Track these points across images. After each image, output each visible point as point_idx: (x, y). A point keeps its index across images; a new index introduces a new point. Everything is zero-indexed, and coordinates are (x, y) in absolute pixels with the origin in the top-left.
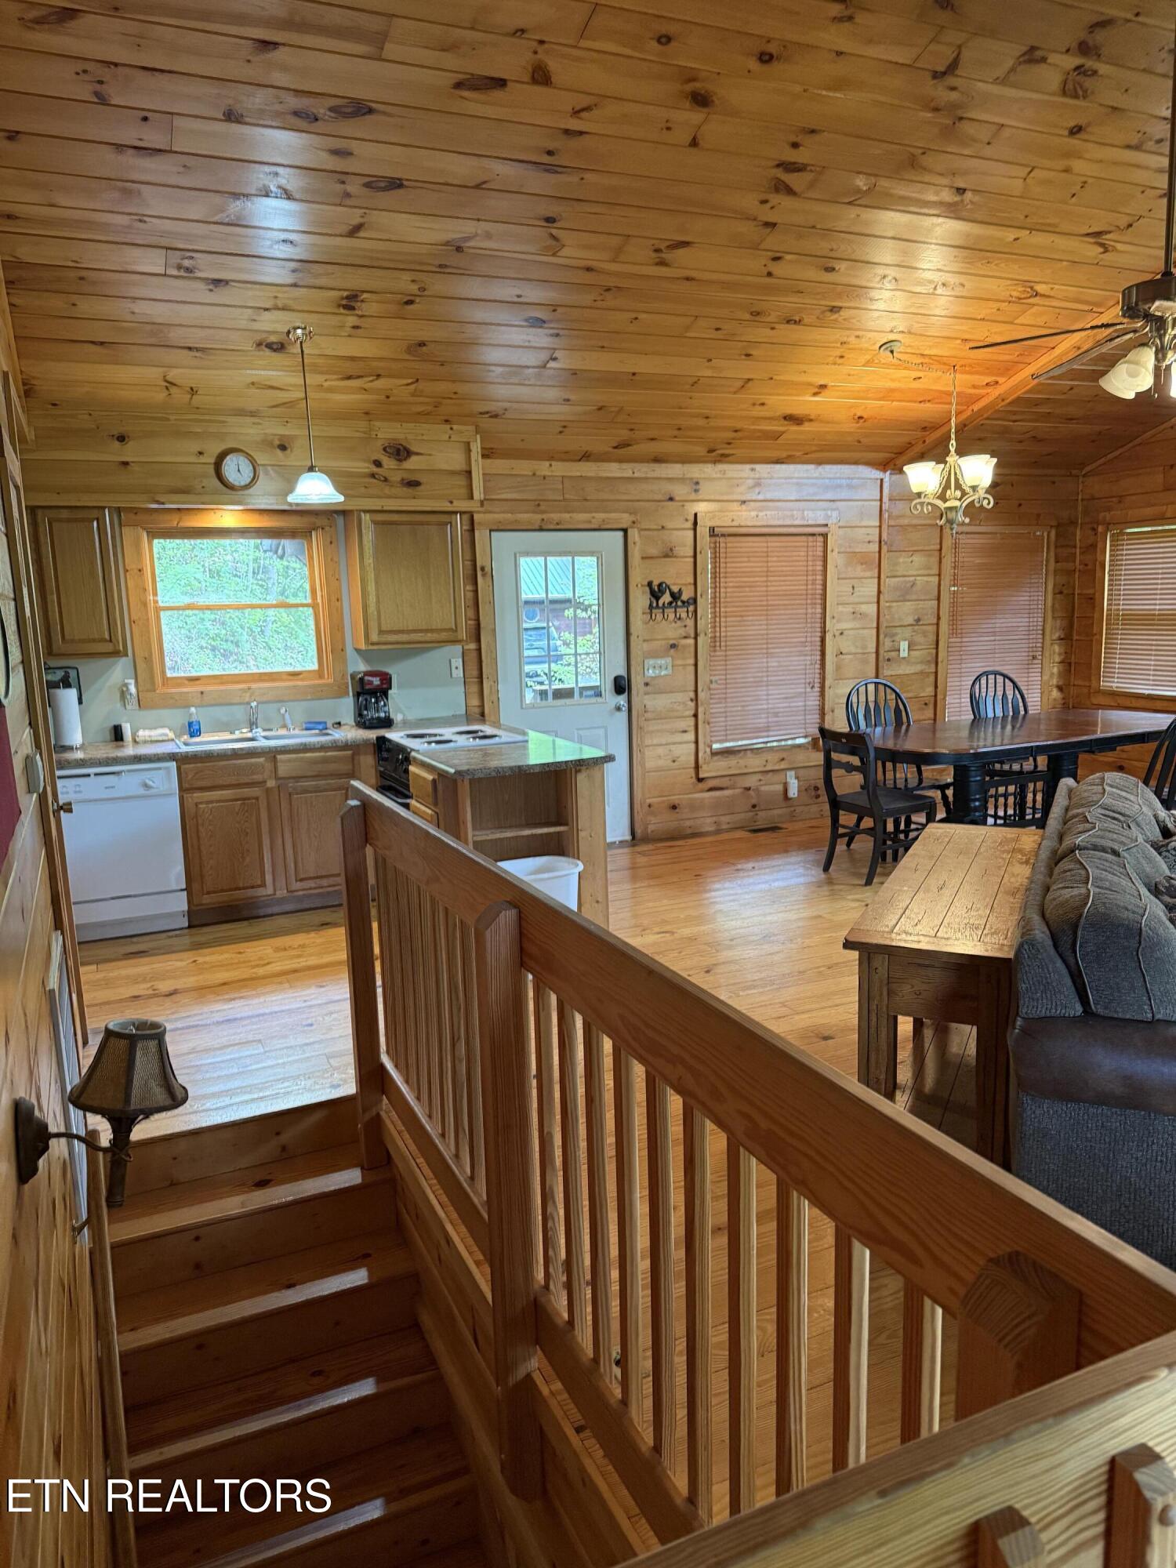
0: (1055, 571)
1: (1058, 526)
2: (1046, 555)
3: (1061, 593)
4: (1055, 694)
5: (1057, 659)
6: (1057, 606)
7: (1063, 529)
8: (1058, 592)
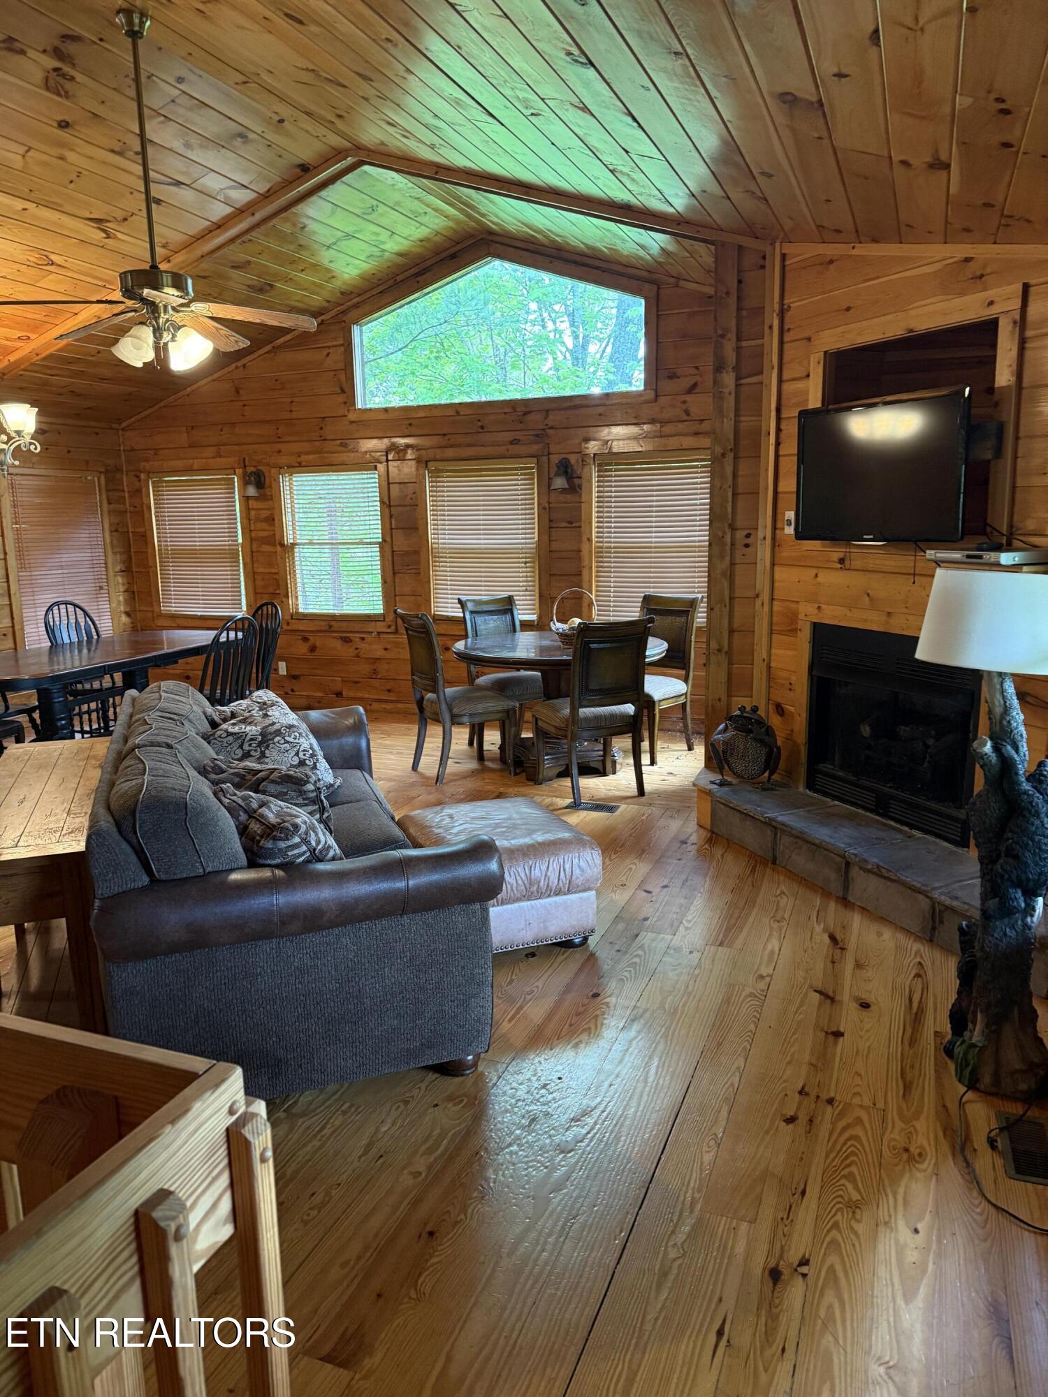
0: (109, 512)
1: (106, 472)
2: (98, 498)
3: (117, 531)
4: (124, 619)
5: (122, 589)
6: (115, 542)
7: (112, 476)
8: (114, 531)
